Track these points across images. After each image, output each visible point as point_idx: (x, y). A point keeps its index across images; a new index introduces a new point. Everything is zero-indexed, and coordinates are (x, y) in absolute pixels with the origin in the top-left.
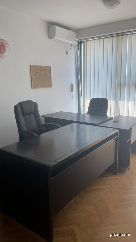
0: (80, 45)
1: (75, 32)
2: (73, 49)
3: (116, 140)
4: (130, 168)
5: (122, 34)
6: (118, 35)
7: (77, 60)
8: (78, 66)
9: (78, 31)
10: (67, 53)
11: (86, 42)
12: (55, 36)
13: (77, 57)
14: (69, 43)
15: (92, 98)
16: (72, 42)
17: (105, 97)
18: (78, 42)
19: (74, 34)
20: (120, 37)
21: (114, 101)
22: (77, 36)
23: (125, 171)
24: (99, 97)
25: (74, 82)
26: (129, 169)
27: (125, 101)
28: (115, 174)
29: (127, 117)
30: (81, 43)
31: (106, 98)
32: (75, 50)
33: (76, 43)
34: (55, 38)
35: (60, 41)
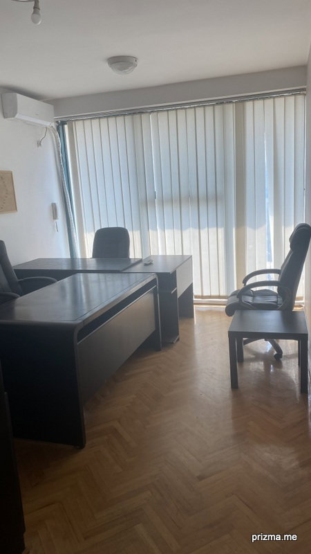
0: (61, 127)
1: (52, 104)
2: (48, 136)
3: (155, 292)
4: (180, 339)
5: (141, 112)
6: (133, 113)
7: (59, 157)
8: (61, 168)
9: (56, 103)
10: (39, 144)
11: (73, 123)
12: (16, 113)
13: (59, 152)
14: (41, 125)
15: (98, 228)
16: (48, 124)
17: (121, 225)
18: (57, 122)
19: (51, 107)
20: (137, 117)
21: (139, 232)
22: (57, 111)
23: (173, 343)
24: (110, 226)
25: (57, 200)
26: (178, 340)
27: (157, 230)
28: (158, 349)
29: (165, 257)
30: (63, 123)
31: (123, 227)
32: (52, 138)
33: (54, 125)
34: (16, 117)
35: (25, 122)
